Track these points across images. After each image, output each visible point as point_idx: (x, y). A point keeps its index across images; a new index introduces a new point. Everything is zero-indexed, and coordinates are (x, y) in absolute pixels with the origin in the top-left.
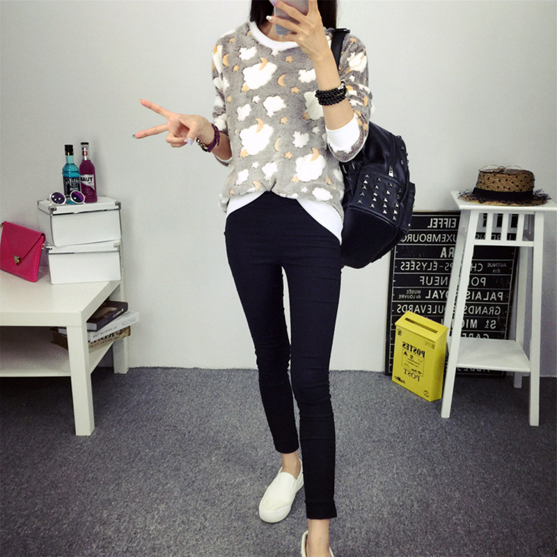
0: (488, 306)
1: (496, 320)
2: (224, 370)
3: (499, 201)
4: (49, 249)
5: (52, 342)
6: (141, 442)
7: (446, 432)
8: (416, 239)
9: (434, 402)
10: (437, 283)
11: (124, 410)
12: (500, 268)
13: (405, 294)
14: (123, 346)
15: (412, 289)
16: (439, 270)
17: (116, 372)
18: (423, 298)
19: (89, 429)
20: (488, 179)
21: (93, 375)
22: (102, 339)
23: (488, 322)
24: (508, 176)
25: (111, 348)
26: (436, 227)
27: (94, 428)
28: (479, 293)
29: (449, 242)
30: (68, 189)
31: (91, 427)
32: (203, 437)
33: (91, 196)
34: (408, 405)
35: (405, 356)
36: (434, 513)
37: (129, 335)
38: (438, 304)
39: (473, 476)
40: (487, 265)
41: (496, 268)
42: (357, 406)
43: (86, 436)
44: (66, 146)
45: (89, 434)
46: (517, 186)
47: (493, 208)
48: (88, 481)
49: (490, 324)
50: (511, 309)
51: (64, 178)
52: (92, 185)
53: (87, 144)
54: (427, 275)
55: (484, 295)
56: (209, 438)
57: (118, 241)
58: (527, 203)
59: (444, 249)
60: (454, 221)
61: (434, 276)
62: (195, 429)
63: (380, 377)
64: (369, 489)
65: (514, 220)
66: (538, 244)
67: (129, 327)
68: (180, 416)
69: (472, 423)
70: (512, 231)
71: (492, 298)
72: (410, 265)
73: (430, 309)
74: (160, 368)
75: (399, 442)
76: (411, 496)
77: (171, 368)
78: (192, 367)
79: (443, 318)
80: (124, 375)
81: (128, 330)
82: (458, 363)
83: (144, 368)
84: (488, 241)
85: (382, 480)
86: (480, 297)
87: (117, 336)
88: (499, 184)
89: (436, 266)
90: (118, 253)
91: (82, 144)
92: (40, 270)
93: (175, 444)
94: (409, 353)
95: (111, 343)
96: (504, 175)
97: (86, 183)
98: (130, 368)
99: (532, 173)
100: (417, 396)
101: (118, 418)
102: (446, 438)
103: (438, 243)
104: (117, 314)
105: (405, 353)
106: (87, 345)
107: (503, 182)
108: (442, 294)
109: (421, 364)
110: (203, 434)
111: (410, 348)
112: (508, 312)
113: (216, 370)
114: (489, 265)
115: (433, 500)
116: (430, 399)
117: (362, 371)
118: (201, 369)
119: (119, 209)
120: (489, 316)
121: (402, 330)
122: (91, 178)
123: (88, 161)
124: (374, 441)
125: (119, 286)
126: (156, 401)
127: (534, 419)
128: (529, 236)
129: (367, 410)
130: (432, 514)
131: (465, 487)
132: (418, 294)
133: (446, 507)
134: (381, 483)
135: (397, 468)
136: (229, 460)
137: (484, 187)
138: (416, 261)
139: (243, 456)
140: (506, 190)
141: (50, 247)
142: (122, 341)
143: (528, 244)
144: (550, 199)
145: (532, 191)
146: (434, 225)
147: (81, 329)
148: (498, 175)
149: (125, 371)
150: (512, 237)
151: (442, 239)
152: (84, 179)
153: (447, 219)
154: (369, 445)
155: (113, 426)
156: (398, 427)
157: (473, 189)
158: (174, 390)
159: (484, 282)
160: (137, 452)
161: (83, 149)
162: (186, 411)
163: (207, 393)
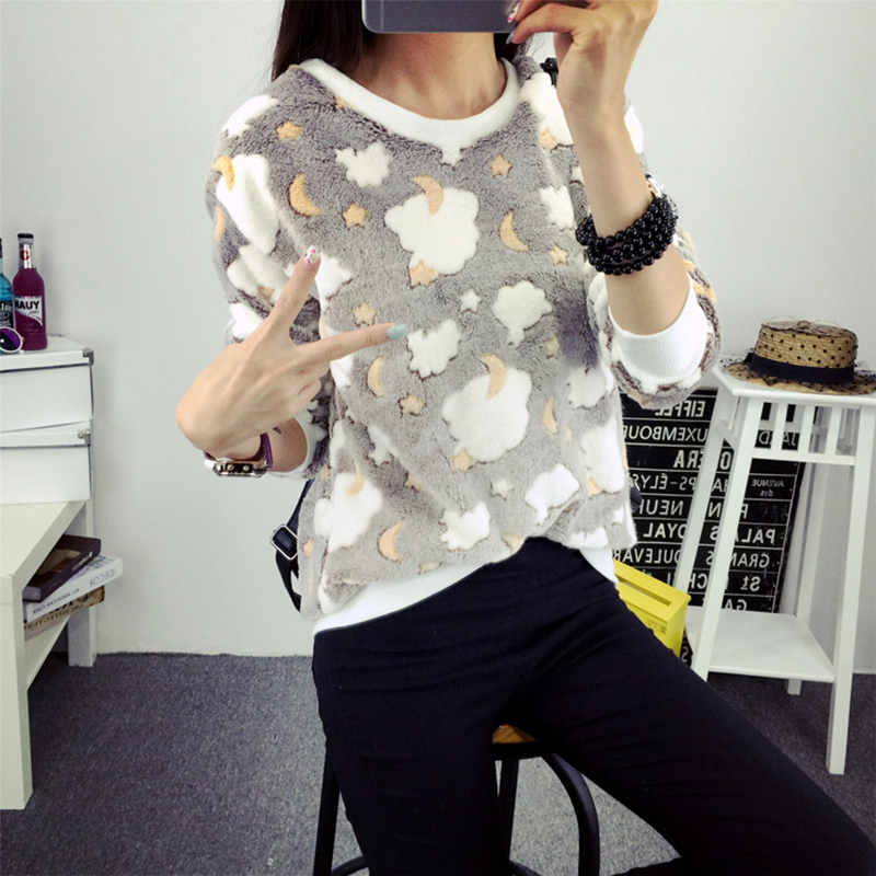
0: (749, 553)
1: (761, 576)
3: (800, 383)
10: (664, 510)
12: (773, 488)
16: (671, 489)
17: (72, 662)
20: (782, 341)
21: (31, 689)
23: (746, 579)
24: (816, 339)
26: (670, 414)
29: (690, 442)
32: (247, 811)
33: (35, 336)
37: (102, 599)
38: (663, 547)
40: (751, 483)
41: (766, 488)
43: (15, 811)
45: (21, 805)
46: (833, 358)
49: (750, 582)
50: (786, 558)
52: (37, 316)
53: (31, 236)
54: (649, 497)
55: (743, 534)
57: (85, 427)
59: (681, 453)
60: (700, 406)
61: (660, 498)
62: (231, 793)
66: (862, 461)
67: (103, 587)
71: (756, 538)
73: (650, 556)
78: (218, 653)
80: (87, 670)
81: (99, 593)
82: (711, 664)
83: (125, 654)
84: (776, 453)
87: (79, 604)
88: (800, 352)
89: (665, 482)
90: (85, 450)
91: (21, 236)
95: (68, 619)
96: (810, 338)
97: (26, 312)
98: (98, 655)
99: (854, 335)
101: (79, 768)
103: (671, 442)
104: (81, 563)
106: (22, 626)
107: (808, 347)
108: (672, 530)
110: (246, 804)
112: (781, 564)
114: (755, 483)
118: (235, 657)
119: (92, 361)
120: (749, 569)
122: (37, 304)
123: (33, 271)
125: (84, 507)
127: (837, 762)
137: (773, 357)
140: (813, 364)
142: (88, 613)
143: (846, 460)
148: (798, 336)
149: (89, 662)
151: (678, 436)
153: (689, 402)
161: (21, 246)
162: (210, 751)
163: (249, 709)
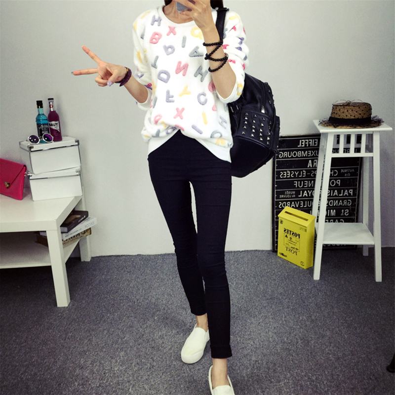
0: (343, 200)
1: (349, 209)
2: (159, 255)
3: (348, 126)
4: (30, 176)
5: (35, 242)
6: (104, 309)
7: (318, 290)
8: (290, 155)
9: (308, 269)
10: (306, 185)
11: (90, 287)
12: (350, 172)
13: (284, 194)
14: (86, 242)
15: (289, 191)
16: (307, 176)
17: (82, 260)
18: (297, 197)
19: (66, 302)
20: (340, 110)
21: (67, 264)
22: (71, 238)
23: (343, 211)
24: (353, 107)
25: (78, 244)
26: (304, 146)
27: (70, 301)
28: (336, 191)
29: (313, 156)
30: (40, 132)
31: (67, 300)
32: (147, 303)
33: (58, 136)
34: (290, 272)
35: (286, 238)
36: (312, 347)
37: (91, 234)
38: (307, 200)
39: (338, 319)
40: (341, 171)
41: (347, 173)
42: (254, 275)
43: (65, 307)
44: (38, 102)
45: (66, 305)
46: (360, 114)
47: (343, 131)
48: (68, 338)
49: (344, 212)
50: (358, 201)
51: (38, 124)
52: (58, 128)
53: (53, 99)
54: (299, 180)
55: (339, 192)
56: (152, 303)
57: (78, 168)
58: (367, 126)
59: (310, 161)
60: (316, 141)
61: (304, 181)
62: (142, 298)
63: (269, 253)
64: (266, 332)
65: (359, 138)
66: (376, 154)
67: (90, 228)
68: (131, 289)
69: (336, 282)
70: (358, 146)
71: (345, 194)
72: (287, 174)
73: (302, 204)
74: (114, 256)
75: (285, 299)
76: (296, 336)
77: (122, 256)
78: (137, 254)
79: (311, 210)
80: (88, 262)
81: (89, 231)
82: (324, 241)
83: (102, 256)
84: (341, 154)
85: (275, 326)
86: (337, 194)
87: (82, 235)
88: (347, 113)
89: (305, 174)
90: (79, 177)
91: (49, 99)
92: (24, 191)
93: (128, 309)
94: (289, 236)
95: (78, 240)
96: (351, 107)
97: (53, 127)
98: (92, 258)
99: (370, 105)
100: (296, 265)
101: (86, 293)
102: (318, 294)
103: (305, 157)
104: (81, 219)
105: (286, 236)
106: (61, 242)
107: (350, 111)
108: (310, 193)
109: (298, 243)
110: (147, 301)
111: (289, 232)
112: (356, 203)
113: (153, 255)
114: (342, 171)
115: (311, 338)
116: (305, 267)
117: (257, 250)
118: (143, 255)
119: (78, 145)
120: (344, 206)
121: (283, 220)
122: (57, 124)
123: (54, 112)
124: (267, 299)
125: (81, 199)
126: (113, 280)
127: (379, 277)
128: (369, 149)
129: (261, 277)
130: (311, 348)
131: (333, 327)
132: (293, 194)
133: (320, 342)
134: (275, 328)
135: (285, 317)
136: (167, 318)
137: (337, 116)
138: (291, 171)
139: (176, 315)
140: (353, 117)
141: (31, 175)
142: (86, 239)
143: (369, 155)
144: (383, 122)
145: (370, 117)
146: (302, 145)
147: (56, 231)
148: (346, 107)
149: (89, 260)
150: (358, 150)
151: (308, 155)
152: (52, 125)
153: (311, 140)
154: (264, 302)
155: (83, 299)
156: (284, 288)
157: (329, 117)
158: (124, 271)
159: (339, 183)
160: (102, 316)
161: (50, 103)
162: (134, 285)
163: (148, 272)
